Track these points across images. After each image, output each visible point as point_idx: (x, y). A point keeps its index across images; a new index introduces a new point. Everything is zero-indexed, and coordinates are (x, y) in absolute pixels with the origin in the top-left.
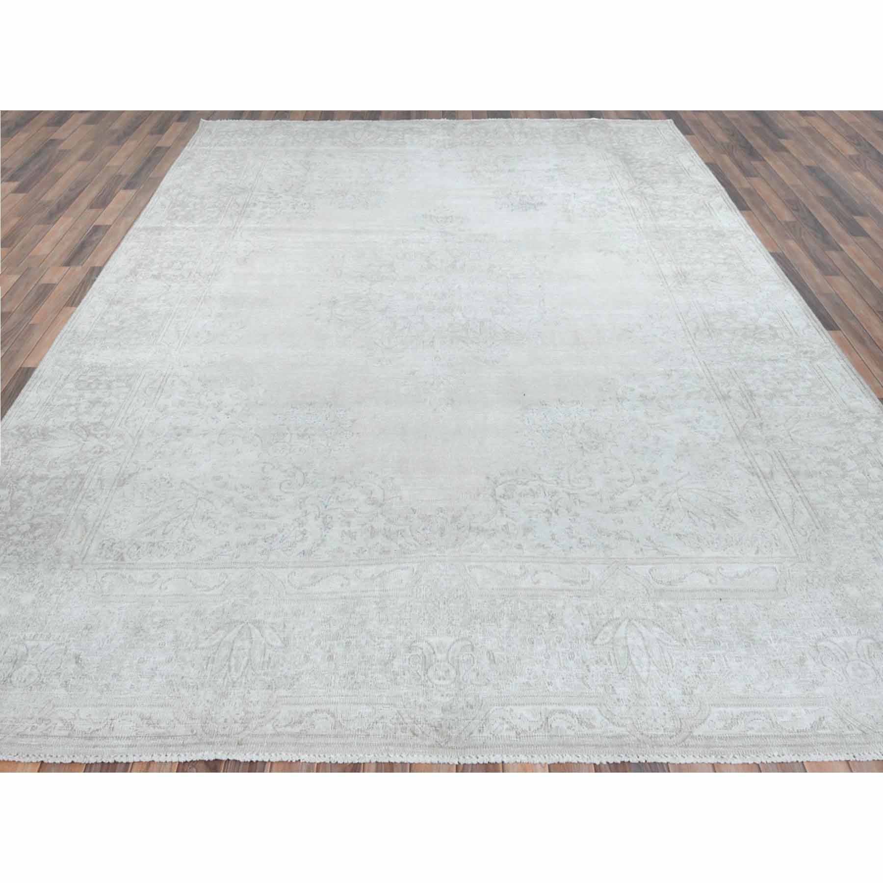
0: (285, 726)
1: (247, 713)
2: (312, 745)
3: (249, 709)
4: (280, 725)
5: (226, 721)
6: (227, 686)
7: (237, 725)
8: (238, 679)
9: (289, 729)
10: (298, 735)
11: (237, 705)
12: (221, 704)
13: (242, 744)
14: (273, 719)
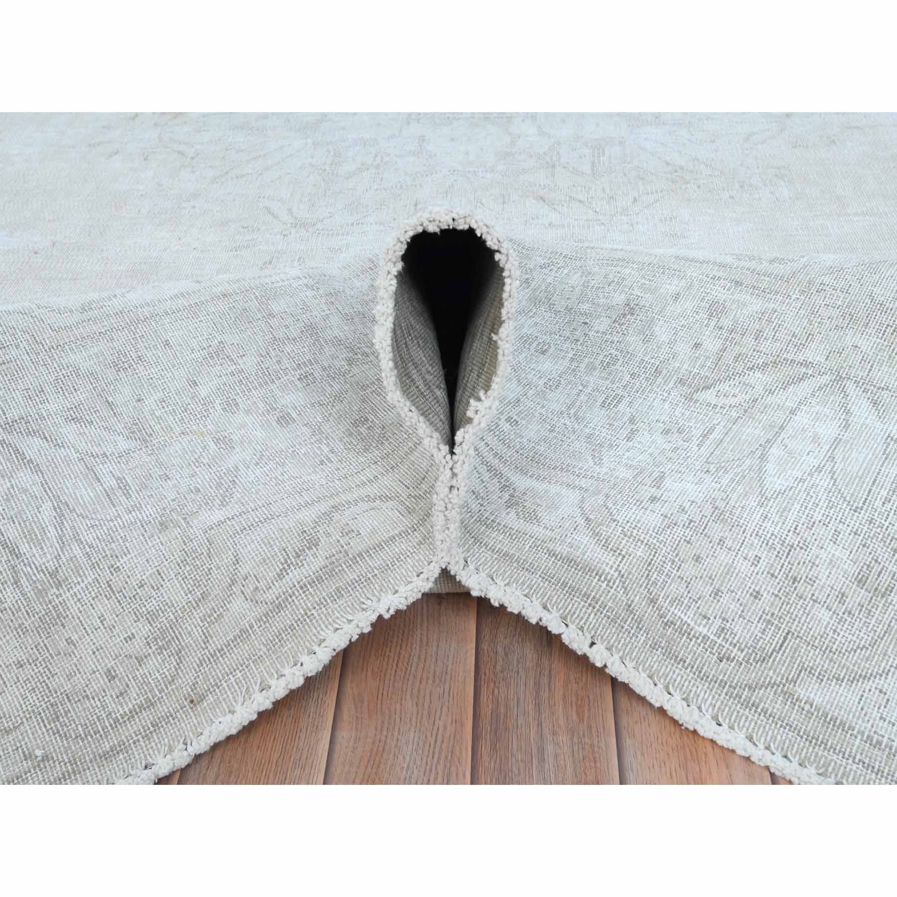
0: (280, 576)
1: (151, 618)
2: (386, 568)
3: (153, 605)
4: (262, 584)
5: (111, 676)
6: (41, 593)
7: (152, 663)
8: (58, 558)
9: (294, 575)
10: (330, 571)
11: (110, 619)
12: (63, 644)
13: (202, 698)
14: (233, 582)
